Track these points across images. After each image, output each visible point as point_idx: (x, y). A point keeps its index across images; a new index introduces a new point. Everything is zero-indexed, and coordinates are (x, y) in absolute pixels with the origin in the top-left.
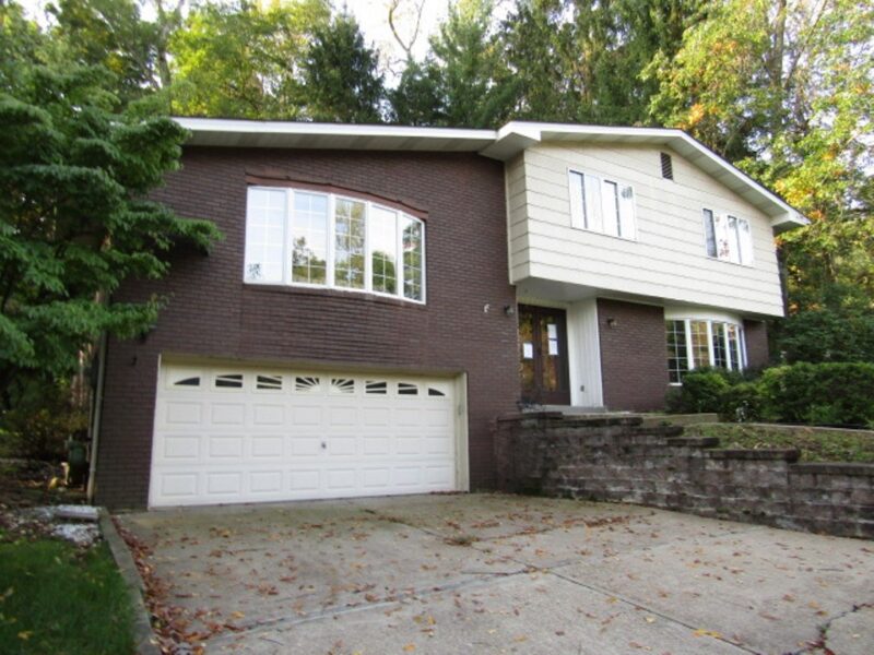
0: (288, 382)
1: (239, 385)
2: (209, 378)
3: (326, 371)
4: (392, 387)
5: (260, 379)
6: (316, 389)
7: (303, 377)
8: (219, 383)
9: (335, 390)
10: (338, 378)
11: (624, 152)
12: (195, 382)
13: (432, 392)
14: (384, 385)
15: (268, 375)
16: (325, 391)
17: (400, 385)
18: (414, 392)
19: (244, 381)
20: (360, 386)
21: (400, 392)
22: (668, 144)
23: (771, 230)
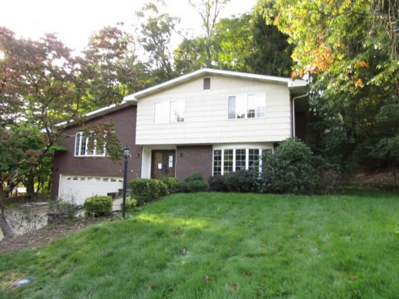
0: (86, 178)
1: (77, 179)
2: (72, 178)
3: (94, 176)
4: (109, 180)
5: (81, 178)
6: (92, 180)
7: (89, 177)
8: (74, 179)
9: (96, 180)
10: (97, 177)
11: (182, 86)
12: (69, 179)
13: (120, 181)
14: (107, 179)
15: (83, 177)
16: (94, 180)
17: (112, 179)
18: (115, 181)
19: (78, 178)
20: (102, 179)
21: (112, 181)
22: (207, 74)
23: (289, 92)
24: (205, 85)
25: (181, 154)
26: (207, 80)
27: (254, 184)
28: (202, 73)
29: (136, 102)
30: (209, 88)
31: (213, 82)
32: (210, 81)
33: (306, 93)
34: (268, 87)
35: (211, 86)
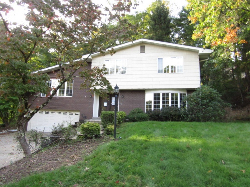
0: (50, 112)
1: (42, 113)
2: (38, 112)
3: (56, 111)
4: (68, 113)
6: (54, 114)
7: (52, 111)
8: (40, 113)
9: (57, 114)
10: (58, 112)
13: (76, 114)
14: (66, 113)
15: (47, 111)
17: (70, 113)
18: (72, 114)
20: (62, 113)
22: (143, 43)
23: (198, 57)
24: (141, 50)
25: (123, 96)
26: (142, 46)
27: (181, 116)
28: (139, 42)
29: (91, 60)
30: (144, 52)
31: (147, 48)
32: (144, 48)
33: (207, 58)
34: (184, 53)
35: (146, 51)
